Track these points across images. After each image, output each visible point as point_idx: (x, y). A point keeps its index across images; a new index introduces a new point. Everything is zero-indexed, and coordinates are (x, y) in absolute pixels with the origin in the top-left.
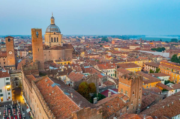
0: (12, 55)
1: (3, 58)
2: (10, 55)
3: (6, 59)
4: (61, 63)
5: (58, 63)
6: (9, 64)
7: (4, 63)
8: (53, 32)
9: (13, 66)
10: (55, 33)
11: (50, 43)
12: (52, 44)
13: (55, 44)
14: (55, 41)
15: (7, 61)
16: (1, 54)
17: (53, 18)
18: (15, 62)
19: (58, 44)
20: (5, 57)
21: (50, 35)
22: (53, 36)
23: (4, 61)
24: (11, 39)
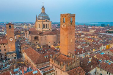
0: (12, 41)
1: (4, 45)
2: (11, 42)
3: (6, 46)
4: (58, 47)
5: (56, 47)
6: (10, 51)
7: (5, 50)
8: (45, 20)
9: (14, 52)
10: (46, 20)
11: (43, 29)
12: (44, 30)
13: (47, 30)
14: (46, 27)
15: (8, 48)
16: (1, 41)
17: (43, 7)
18: (15, 48)
19: (48, 30)
20: (6, 44)
21: (43, 22)
22: (45, 23)
23: (4, 48)
24: (12, 26)
